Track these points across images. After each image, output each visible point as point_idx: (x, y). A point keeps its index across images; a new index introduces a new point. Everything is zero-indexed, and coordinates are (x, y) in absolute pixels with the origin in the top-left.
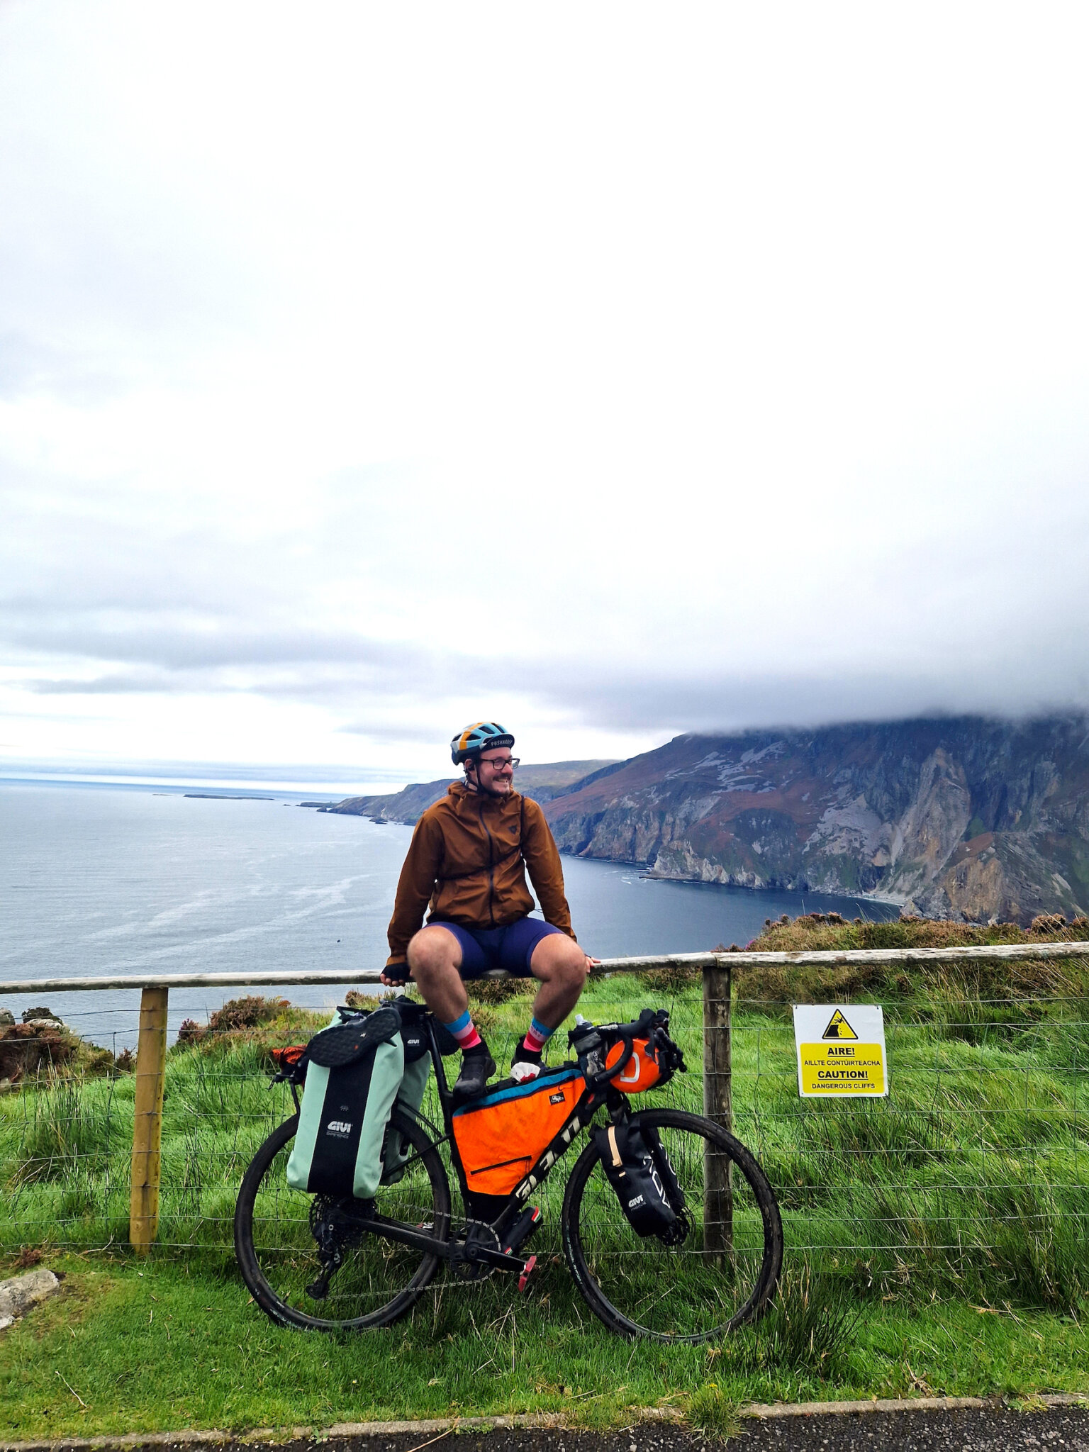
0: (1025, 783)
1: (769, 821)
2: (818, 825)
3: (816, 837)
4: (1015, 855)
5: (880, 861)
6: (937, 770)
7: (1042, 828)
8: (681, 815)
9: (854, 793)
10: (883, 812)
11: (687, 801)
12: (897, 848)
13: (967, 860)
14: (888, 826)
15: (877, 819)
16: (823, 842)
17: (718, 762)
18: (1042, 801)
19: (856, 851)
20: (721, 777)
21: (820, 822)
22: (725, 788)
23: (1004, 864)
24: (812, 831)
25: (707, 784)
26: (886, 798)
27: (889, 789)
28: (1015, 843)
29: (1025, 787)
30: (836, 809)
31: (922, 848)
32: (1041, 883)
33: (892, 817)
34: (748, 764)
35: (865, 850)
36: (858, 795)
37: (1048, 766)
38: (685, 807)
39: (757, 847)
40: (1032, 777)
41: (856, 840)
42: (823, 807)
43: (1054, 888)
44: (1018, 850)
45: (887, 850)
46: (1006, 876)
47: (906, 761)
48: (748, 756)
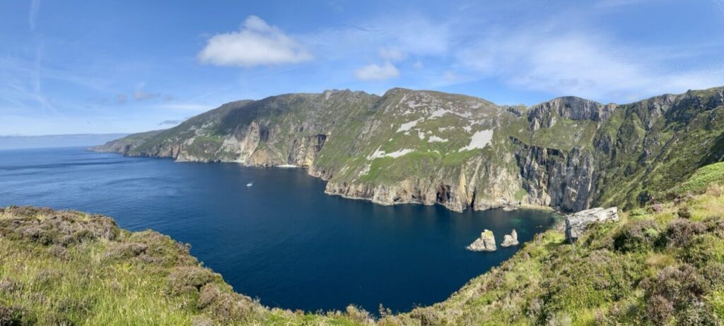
1: (209, 144)
2: (223, 144)
3: (222, 147)
5: (238, 152)
7: (276, 141)
8: (185, 143)
9: (232, 135)
10: (239, 139)
11: (186, 140)
12: (242, 148)
13: (259, 150)
14: (240, 143)
15: (237, 141)
16: (224, 148)
17: (195, 128)
18: (276, 135)
19: (232, 150)
20: (196, 133)
22: (197, 135)
23: (267, 151)
25: (192, 134)
27: (240, 133)
29: (273, 131)
30: (227, 139)
31: (249, 148)
32: (275, 155)
33: (241, 140)
35: (235, 149)
38: (185, 142)
39: (206, 151)
40: (274, 129)
41: (232, 147)
42: (224, 139)
44: (270, 147)
45: (240, 149)
46: (268, 154)
47: (245, 126)
48: (204, 126)
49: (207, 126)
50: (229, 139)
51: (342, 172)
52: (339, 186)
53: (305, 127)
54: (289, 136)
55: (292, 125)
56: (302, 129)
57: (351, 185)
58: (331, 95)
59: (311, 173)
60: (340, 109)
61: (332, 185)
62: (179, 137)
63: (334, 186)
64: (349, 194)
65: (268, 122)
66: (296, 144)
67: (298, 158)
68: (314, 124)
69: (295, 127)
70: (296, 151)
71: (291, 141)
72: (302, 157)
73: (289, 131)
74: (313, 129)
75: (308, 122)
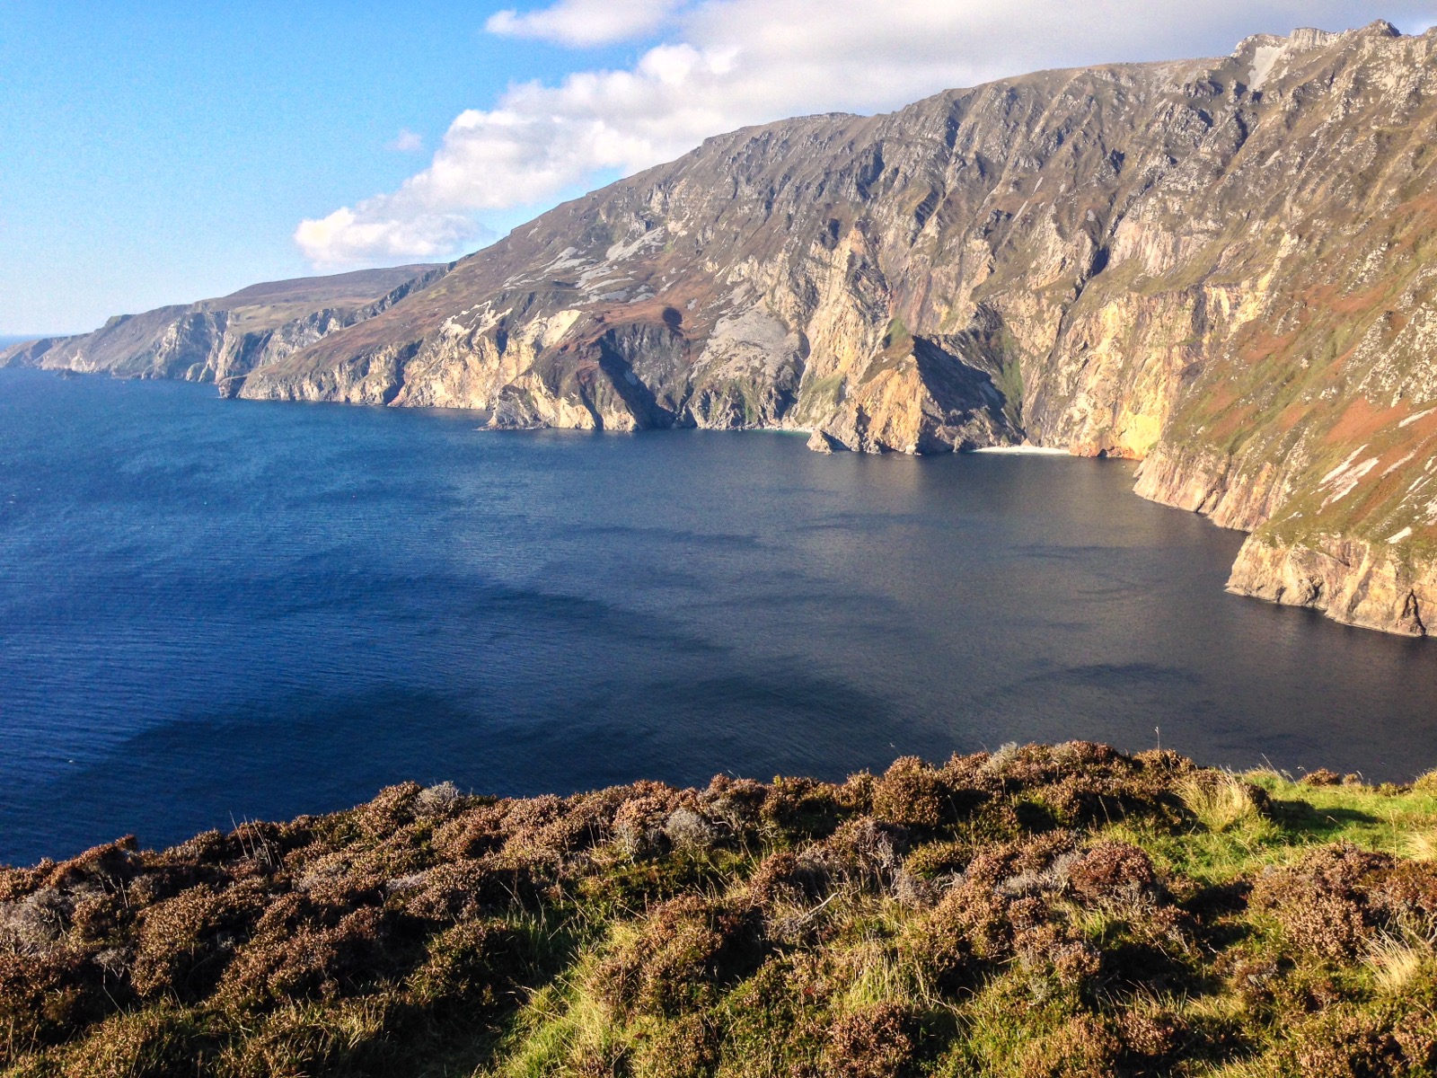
0: (952, 269)
1: (645, 340)
2: (709, 341)
3: (706, 357)
4: (938, 362)
6: (852, 258)
8: (528, 340)
9: (752, 296)
10: (788, 318)
11: (535, 320)
13: (884, 373)
14: (794, 336)
15: (778, 328)
16: (717, 360)
17: (576, 262)
18: (970, 291)
19: (755, 371)
20: (580, 284)
21: (710, 337)
22: (586, 298)
23: (925, 375)
24: (701, 349)
25: (562, 292)
26: (791, 298)
27: (795, 288)
28: (938, 347)
29: (953, 274)
30: (731, 318)
31: (834, 362)
32: (966, 394)
33: (800, 325)
34: (616, 263)
35: (768, 370)
36: (758, 298)
37: (978, 245)
38: (531, 330)
40: (961, 261)
41: (755, 357)
42: (715, 315)
43: (981, 400)
44: (941, 356)
46: (928, 390)
47: (815, 249)
48: (616, 252)
49: (634, 247)
50: (737, 316)
51: (1329, 490)
52: (1309, 561)
53: (1121, 249)
54: (1038, 294)
55: (1053, 239)
56: (1101, 259)
57: (1378, 561)
58: (1279, 62)
59: (1147, 487)
60: (1332, 134)
61: (1265, 552)
62: (497, 307)
63: (1276, 562)
64: (1362, 607)
65: (931, 228)
66: (1070, 336)
67: (1082, 411)
68: (1172, 229)
69: (1070, 247)
70: (1070, 377)
71: (1044, 321)
72: (1100, 405)
73: (1036, 270)
74: (1164, 255)
75: (1136, 219)
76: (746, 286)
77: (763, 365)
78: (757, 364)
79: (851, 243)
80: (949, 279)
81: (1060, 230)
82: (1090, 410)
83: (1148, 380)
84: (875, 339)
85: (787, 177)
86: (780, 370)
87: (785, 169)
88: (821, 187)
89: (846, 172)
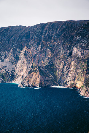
0: (44, 54)
4: (42, 71)
5: (13, 74)
6: (25, 51)
9: (6, 58)
10: (13, 62)
12: (16, 71)
13: (33, 72)
14: (14, 65)
15: (11, 64)
18: (47, 58)
19: (7, 72)
23: (40, 73)
26: (14, 58)
27: (14, 56)
28: (42, 68)
30: (2, 62)
32: (48, 77)
33: (15, 63)
35: (9, 72)
36: (7, 58)
37: (49, 50)
40: (46, 53)
41: (7, 69)
43: (50, 78)
45: (14, 71)
46: (41, 76)
47: (18, 50)
50: (3, 61)
53: (74, 52)
55: (62, 50)
59: (83, 94)
65: (40, 47)
66: (66, 67)
67: (69, 80)
68: (83, 49)
69: (65, 51)
70: (66, 74)
71: (61, 64)
72: (72, 79)
73: (59, 55)
74: (82, 53)
75: (76, 47)
76: (5, 56)
77: (8, 71)
78: (7, 70)
79: (25, 49)
80: (43, 56)
81: (63, 48)
82: (70, 80)
83: (80, 75)
84: (30, 66)
85: (12, 36)
86: (12, 71)
87: (12, 35)
88: (19, 39)
89: (24, 36)
